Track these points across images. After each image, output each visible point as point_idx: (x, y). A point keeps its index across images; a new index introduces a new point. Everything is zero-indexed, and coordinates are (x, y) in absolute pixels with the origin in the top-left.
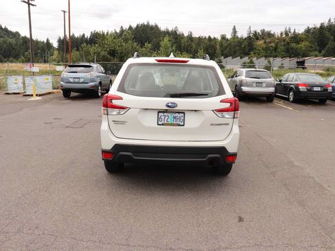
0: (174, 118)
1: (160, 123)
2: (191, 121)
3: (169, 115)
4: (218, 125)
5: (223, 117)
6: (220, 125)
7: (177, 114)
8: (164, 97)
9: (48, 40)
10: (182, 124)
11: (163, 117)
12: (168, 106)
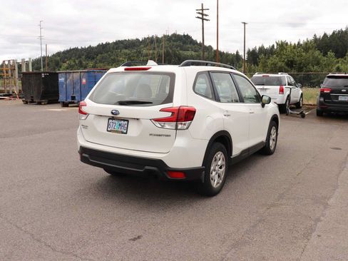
0: (120, 125)
1: (109, 129)
2: (133, 129)
3: (116, 122)
4: (157, 135)
5: (163, 127)
6: (160, 135)
7: (122, 122)
8: (115, 104)
9: (237, 52)
10: (125, 131)
11: (111, 124)
12: (112, 113)
